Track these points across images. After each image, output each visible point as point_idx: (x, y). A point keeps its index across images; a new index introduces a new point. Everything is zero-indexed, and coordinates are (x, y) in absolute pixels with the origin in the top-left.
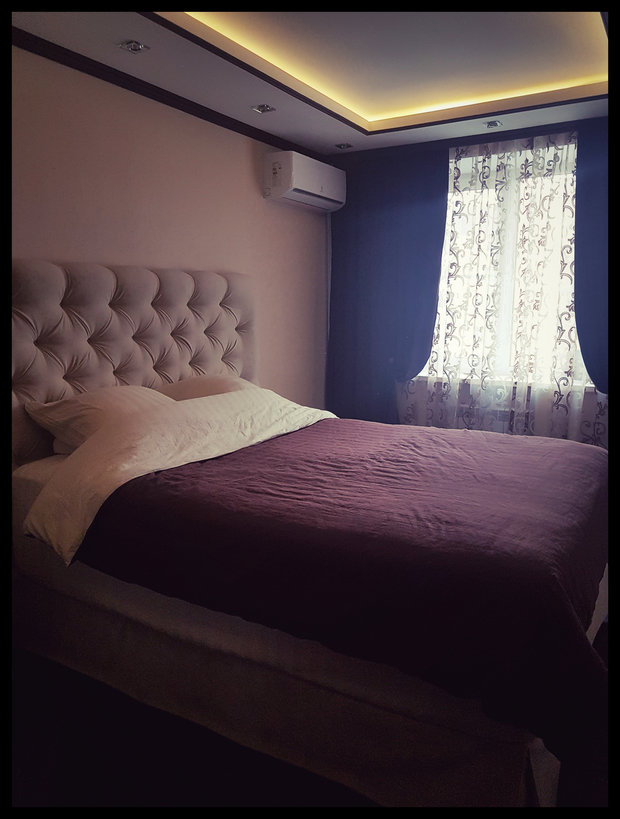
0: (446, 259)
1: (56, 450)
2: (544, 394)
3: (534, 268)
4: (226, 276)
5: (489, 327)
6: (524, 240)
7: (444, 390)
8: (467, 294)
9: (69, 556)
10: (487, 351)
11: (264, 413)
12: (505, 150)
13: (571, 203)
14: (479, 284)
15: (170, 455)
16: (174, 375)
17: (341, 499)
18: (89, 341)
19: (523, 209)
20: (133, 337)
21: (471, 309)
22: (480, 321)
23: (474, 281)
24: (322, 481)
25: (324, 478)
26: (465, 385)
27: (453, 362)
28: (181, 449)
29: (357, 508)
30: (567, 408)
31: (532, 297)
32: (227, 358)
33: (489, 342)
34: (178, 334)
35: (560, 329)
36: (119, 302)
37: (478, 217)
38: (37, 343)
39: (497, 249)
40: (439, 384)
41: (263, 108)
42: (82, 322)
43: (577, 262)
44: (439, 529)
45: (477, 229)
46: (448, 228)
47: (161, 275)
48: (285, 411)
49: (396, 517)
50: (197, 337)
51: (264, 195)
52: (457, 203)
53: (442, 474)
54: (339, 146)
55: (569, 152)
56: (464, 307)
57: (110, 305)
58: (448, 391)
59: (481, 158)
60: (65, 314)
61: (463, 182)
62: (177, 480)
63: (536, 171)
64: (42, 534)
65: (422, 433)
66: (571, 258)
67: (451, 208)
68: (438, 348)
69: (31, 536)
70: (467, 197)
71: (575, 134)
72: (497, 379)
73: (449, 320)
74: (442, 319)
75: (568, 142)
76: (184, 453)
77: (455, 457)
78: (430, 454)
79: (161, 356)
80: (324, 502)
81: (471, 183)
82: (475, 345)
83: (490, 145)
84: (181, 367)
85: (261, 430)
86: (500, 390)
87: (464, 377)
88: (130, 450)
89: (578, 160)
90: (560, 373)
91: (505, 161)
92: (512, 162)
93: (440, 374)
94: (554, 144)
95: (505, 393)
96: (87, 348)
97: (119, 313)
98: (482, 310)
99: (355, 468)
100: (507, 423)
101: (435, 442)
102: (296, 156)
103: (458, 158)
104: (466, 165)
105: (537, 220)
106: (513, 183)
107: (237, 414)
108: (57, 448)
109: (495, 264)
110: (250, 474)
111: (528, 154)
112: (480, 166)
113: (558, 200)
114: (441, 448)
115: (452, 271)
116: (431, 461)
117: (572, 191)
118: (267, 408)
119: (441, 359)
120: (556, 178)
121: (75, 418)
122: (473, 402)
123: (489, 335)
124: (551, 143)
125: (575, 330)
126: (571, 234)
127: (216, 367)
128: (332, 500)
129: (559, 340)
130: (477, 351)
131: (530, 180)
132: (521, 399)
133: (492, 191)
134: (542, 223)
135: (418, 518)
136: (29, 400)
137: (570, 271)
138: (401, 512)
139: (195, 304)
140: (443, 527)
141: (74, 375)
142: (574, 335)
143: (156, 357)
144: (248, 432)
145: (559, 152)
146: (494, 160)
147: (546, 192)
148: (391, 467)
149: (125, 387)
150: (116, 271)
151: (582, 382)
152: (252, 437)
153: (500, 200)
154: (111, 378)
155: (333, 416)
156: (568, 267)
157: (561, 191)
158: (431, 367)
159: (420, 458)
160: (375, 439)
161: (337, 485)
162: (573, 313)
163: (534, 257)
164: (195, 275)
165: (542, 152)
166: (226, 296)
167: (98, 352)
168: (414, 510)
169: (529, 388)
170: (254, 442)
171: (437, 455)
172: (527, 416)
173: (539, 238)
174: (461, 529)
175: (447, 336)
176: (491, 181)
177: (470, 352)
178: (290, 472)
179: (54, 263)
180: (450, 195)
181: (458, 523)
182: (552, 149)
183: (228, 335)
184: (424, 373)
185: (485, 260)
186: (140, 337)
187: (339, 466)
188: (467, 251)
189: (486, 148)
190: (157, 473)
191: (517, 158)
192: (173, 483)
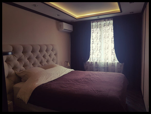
0: (91, 40)
1: (22, 81)
2: (110, 64)
3: (107, 42)
4: (52, 45)
5: (100, 52)
6: (105, 37)
7: (92, 64)
8: (96, 46)
9: (26, 102)
10: (100, 56)
11: (61, 71)
12: (100, 21)
13: (113, 30)
14: (98, 45)
15: (45, 80)
16: (43, 64)
17: (79, 87)
18: (28, 59)
19: (104, 31)
20: (36, 58)
21: (96, 49)
22: (98, 51)
23: (97, 44)
24: (74, 84)
25: (75, 83)
26: (96, 63)
27: (94, 58)
28: (47, 79)
29: (82, 89)
30: (114, 66)
31: (107, 47)
32: (53, 60)
33: (100, 55)
34: (44, 56)
35: (112, 52)
36: (33, 52)
37: (97, 33)
38: (18, 60)
39: (100, 39)
40: (91, 63)
41: (58, 15)
42: (26, 56)
43: (114, 40)
44: (98, 93)
45: (97, 35)
46: (91, 35)
47: (40, 46)
48: (65, 70)
49: (90, 91)
50: (47, 57)
51: (58, 30)
52: (93, 31)
53: (96, 81)
54: (71, 21)
55: (112, 22)
56: (95, 49)
57: (31, 52)
58: (93, 64)
59: (96, 23)
60: (23, 55)
61: (93, 27)
62: (47, 86)
63: (106, 25)
64: (20, 98)
65: (90, 73)
66: (113, 40)
67: (92, 32)
68: (91, 56)
69: (18, 98)
70: (95, 29)
71: (112, 19)
72: (102, 61)
73: (93, 51)
74: (91, 51)
75: (111, 20)
76: (47, 80)
77: (97, 77)
78: (93, 77)
79: (41, 61)
80: (76, 88)
81: (95, 27)
82: (98, 55)
83: (98, 21)
84: (45, 63)
85: (61, 74)
86: (102, 63)
87: (96, 61)
88: (37, 80)
89: (113, 23)
90: (113, 60)
91: (101, 23)
92: (102, 23)
93: (92, 61)
94: (109, 20)
95: (103, 64)
96: (27, 60)
97: (33, 54)
98: (98, 49)
99: (80, 81)
100: (104, 69)
101: (93, 74)
102: (64, 23)
103: (92, 23)
104: (94, 24)
105: (107, 33)
106: (102, 27)
107: (56, 71)
108: (22, 80)
109: (100, 41)
110: (61, 83)
111: (105, 22)
112: (96, 24)
113: (110, 30)
114: (95, 76)
115: (93, 43)
116: (93, 78)
117: (113, 28)
118: (62, 70)
119: (92, 58)
120: (110, 26)
121: (26, 74)
122: (98, 66)
123: (100, 53)
124: (108, 20)
125: (115, 52)
126: (113, 36)
127: (51, 62)
128: (77, 88)
129: (112, 54)
130: (98, 57)
131: (105, 26)
132: (106, 65)
133: (99, 28)
134: (107, 34)
135: (94, 91)
136: (16, 71)
137: (113, 42)
138: (90, 89)
139: (47, 51)
140: (98, 92)
141: (25, 66)
142: (115, 53)
143: (40, 61)
144: (59, 75)
145: (110, 22)
146: (99, 23)
147: (108, 28)
148: (86, 80)
149: (35, 68)
150: (32, 46)
151: (117, 61)
152: (60, 75)
153: (100, 30)
154: (32, 66)
155: (74, 70)
156: (113, 41)
157: (111, 28)
158: (90, 60)
159: (91, 78)
160: (82, 74)
161: (77, 84)
162: (114, 49)
163: (107, 40)
164: (47, 45)
165: (107, 22)
166: (52, 49)
167: (29, 61)
168: (92, 89)
169: (107, 63)
170: (60, 76)
171: (94, 77)
172: (107, 68)
173: (107, 36)
174: (102, 92)
175: (92, 54)
176: (99, 27)
177: (97, 57)
178: (68, 82)
179: (21, 45)
180: (91, 29)
181: (101, 91)
182: (109, 21)
183: (53, 56)
184: (89, 61)
185: (98, 40)
186: (37, 58)
187: (77, 80)
188: (95, 39)
189: (97, 21)
190: (43, 84)
191: (103, 23)
192: (46, 86)
